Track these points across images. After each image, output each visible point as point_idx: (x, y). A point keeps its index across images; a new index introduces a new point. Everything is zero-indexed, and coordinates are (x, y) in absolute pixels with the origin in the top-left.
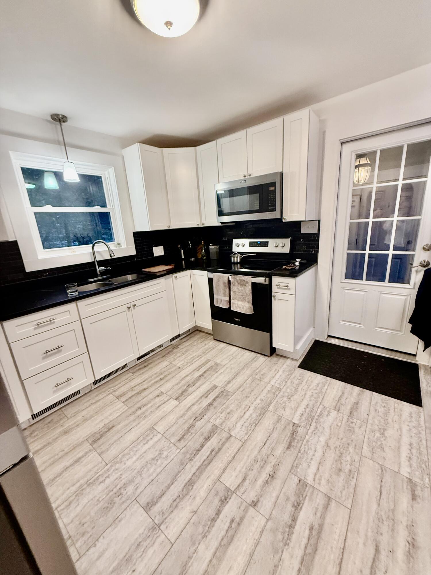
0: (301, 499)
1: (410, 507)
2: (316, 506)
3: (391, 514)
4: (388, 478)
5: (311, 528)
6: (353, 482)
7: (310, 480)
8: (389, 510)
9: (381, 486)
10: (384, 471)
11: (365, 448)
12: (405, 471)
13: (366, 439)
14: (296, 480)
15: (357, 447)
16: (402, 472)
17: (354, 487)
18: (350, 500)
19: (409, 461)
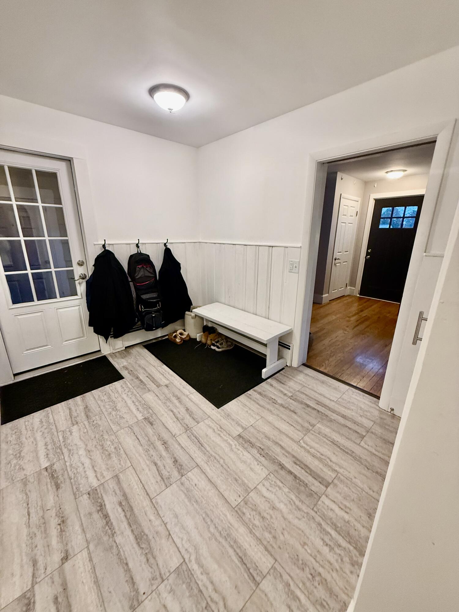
0: (100, 501)
1: (153, 430)
2: (112, 490)
3: (149, 442)
4: (136, 429)
5: (120, 504)
6: (122, 452)
7: (95, 483)
8: (147, 442)
9: (136, 436)
10: (132, 428)
11: (113, 427)
12: (140, 417)
13: (110, 422)
14: (86, 497)
15: (109, 431)
16: (139, 419)
17: (124, 453)
18: (128, 461)
19: (138, 410)
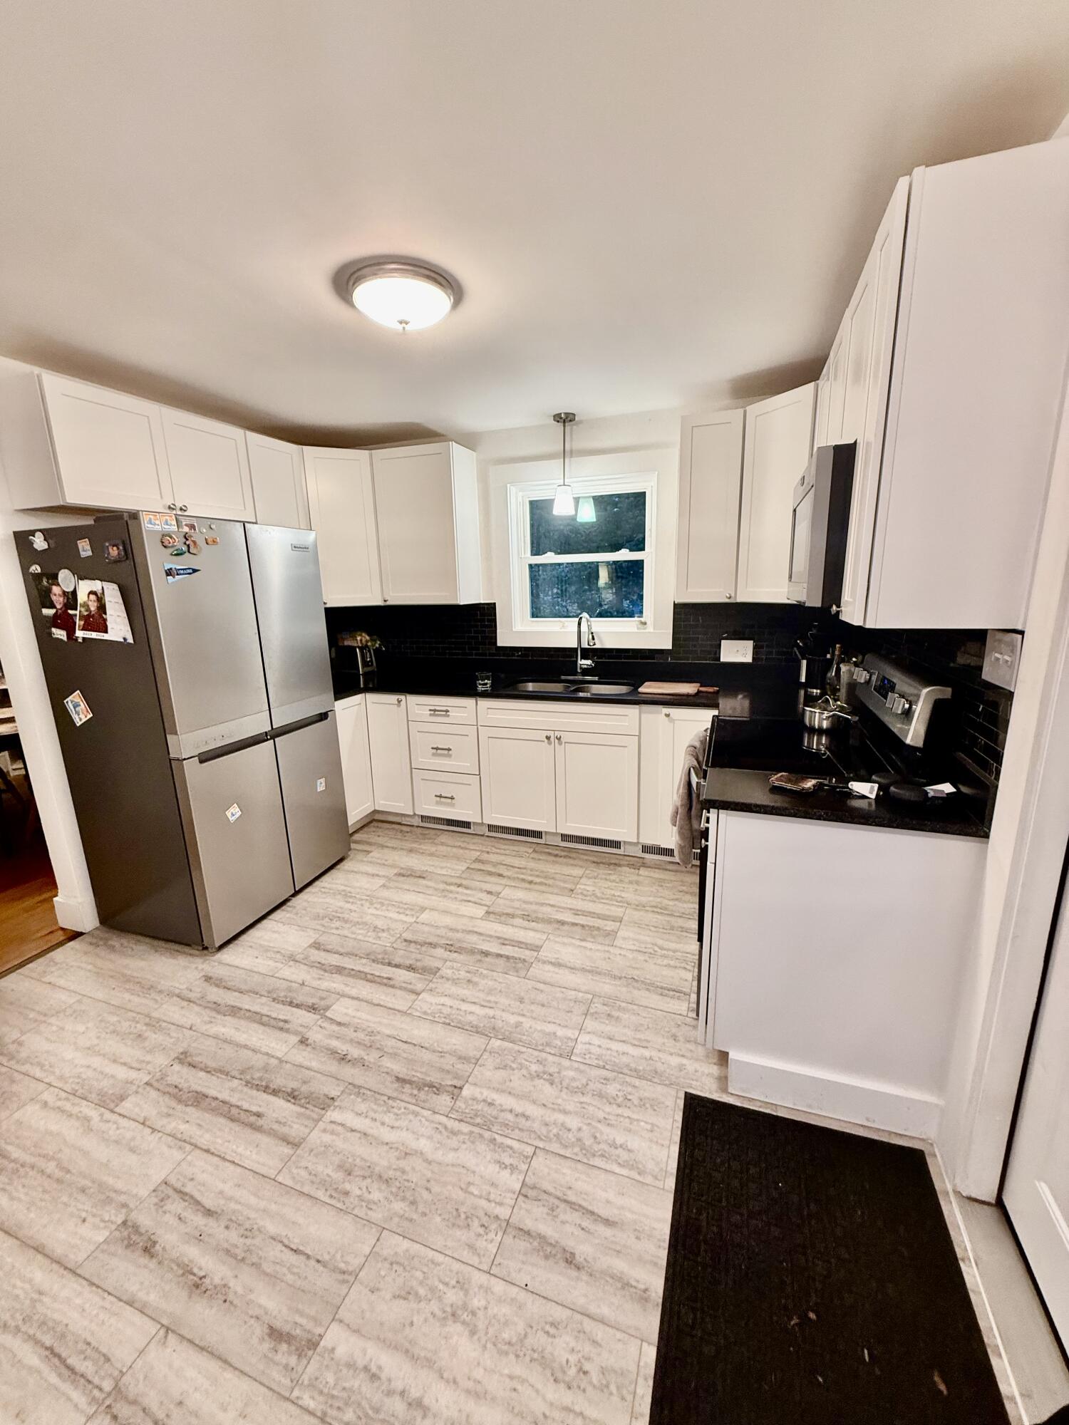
0: (303, 1101)
1: (257, 1312)
2: (289, 1123)
3: (255, 1260)
4: (324, 1280)
5: (259, 1115)
6: (320, 1194)
7: (333, 1115)
8: (261, 1258)
9: (308, 1257)
10: (341, 1277)
11: (406, 1244)
12: (337, 1339)
13: (431, 1254)
14: (333, 1094)
15: (406, 1224)
16: (334, 1326)
17: (312, 1193)
